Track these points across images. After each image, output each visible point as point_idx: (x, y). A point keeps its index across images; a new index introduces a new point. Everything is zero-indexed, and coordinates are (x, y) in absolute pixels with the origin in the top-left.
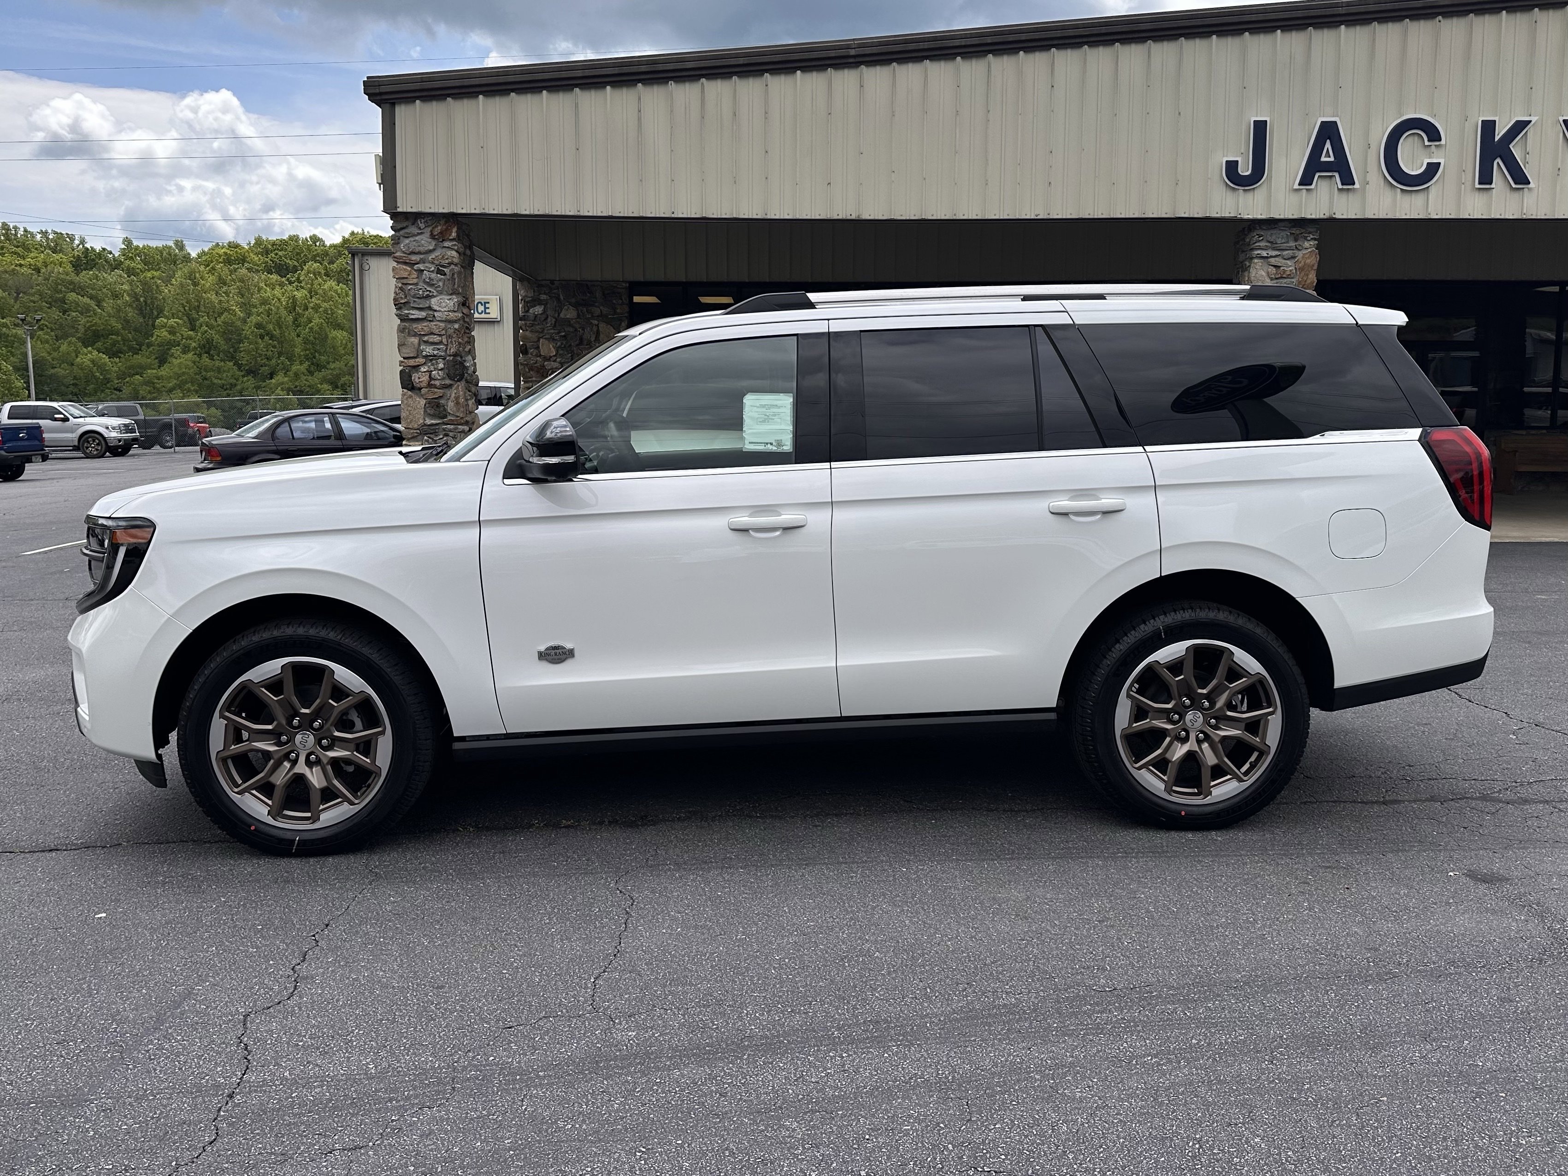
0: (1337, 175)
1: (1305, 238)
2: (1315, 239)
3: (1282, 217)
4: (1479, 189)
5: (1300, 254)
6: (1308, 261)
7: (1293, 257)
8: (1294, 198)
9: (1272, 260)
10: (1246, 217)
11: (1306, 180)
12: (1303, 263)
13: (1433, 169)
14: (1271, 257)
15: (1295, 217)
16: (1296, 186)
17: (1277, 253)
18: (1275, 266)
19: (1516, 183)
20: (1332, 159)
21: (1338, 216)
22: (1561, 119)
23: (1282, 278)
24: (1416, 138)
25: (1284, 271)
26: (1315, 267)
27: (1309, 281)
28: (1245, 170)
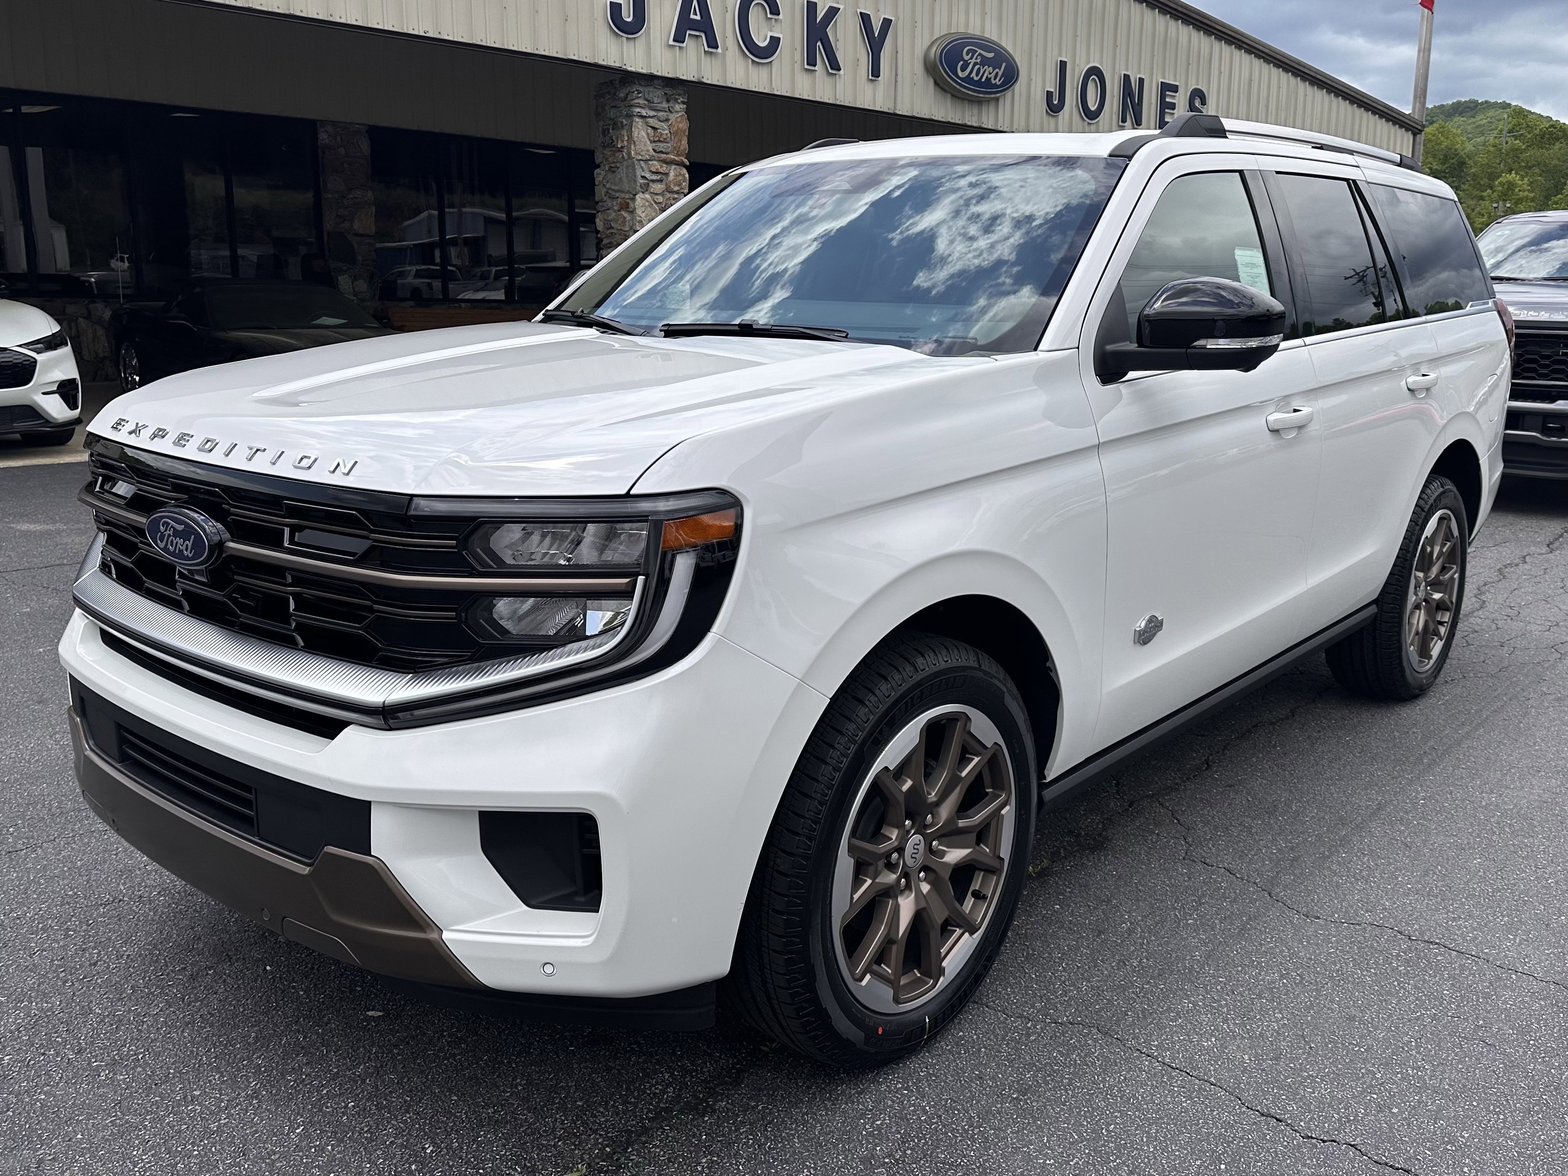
0: (703, 35)
1: (676, 100)
2: (683, 103)
3: (659, 74)
4: (806, 69)
5: (673, 117)
6: (681, 126)
7: (667, 120)
8: (668, 55)
9: (650, 120)
10: (629, 69)
11: (679, 38)
12: (676, 127)
13: (775, 42)
14: (650, 117)
15: (670, 76)
16: (671, 42)
17: (652, 113)
18: (653, 128)
19: (832, 69)
20: (698, 17)
21: (705, 81)
22: (859, 11)
23: (659, 141)
24: (760, 8)
25: (662, 134)
26: (687, 134)
27: (682, 148)
28: (628, 16)
